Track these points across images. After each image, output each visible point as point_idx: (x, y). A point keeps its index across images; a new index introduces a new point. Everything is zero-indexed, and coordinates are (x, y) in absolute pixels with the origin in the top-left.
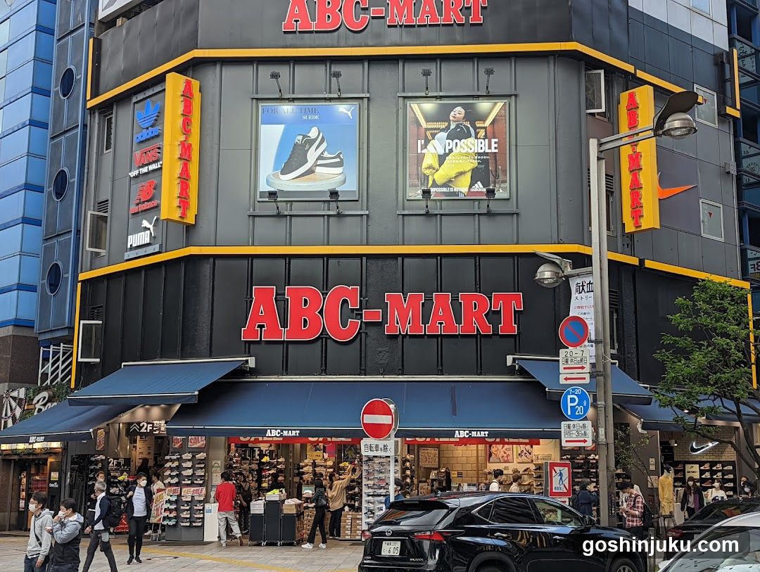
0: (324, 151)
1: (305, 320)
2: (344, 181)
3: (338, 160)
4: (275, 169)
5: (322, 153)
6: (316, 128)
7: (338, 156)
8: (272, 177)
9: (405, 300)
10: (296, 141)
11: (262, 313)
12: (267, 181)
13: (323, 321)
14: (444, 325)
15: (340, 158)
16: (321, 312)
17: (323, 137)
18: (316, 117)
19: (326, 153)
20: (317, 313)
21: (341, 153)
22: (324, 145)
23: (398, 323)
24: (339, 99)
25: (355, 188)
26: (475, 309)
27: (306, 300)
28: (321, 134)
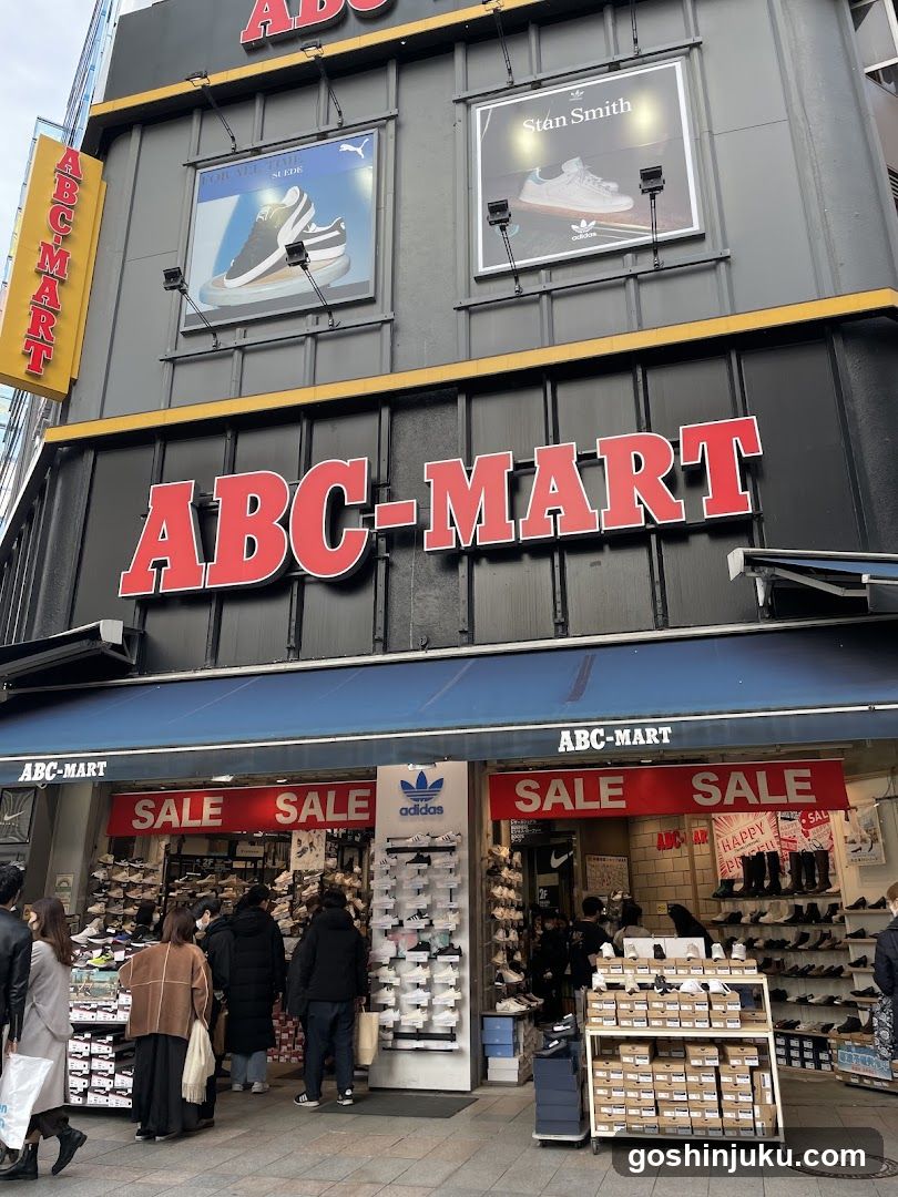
0: (310, 224)
1: (251, 541)
2: (347, 269)
3: (336, 233)
4: (217, 271)
5: (306, 228)
6: (296, 188)
7: (337, 227)
8: (211, 286)
9: (469, 473)
10: (259, 217)
11: (163, 536)
12: (201, 295)
13: (289, 539)
14: (563, 514)
15: (340, 230)
16: (285, 523)
17: (308, 200)
18: (298, 170)
19: (314, 225)
20: (275, 523)
21: (341, 221)
22: (311, 212)
23: (452, 524)
24: (343, 129)
25: (368, 276)
26: (638, 469)
27: (254, 501)
28: (305, 195)
